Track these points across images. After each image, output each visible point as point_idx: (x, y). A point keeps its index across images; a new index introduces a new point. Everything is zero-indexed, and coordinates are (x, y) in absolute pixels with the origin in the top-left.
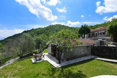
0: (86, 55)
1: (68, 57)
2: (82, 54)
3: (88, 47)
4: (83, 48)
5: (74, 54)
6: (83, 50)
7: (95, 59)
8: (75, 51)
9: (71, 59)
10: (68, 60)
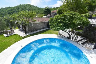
0: (44, 28)
1: (31, 30)
2: (42, 27)
3: (45, 23)
4: (42, 24)
5: (36, 28)
6: (41, 25)
7: (49, 30)
8: (36, 26)
9: (34, 31)
10: (31, 32)
